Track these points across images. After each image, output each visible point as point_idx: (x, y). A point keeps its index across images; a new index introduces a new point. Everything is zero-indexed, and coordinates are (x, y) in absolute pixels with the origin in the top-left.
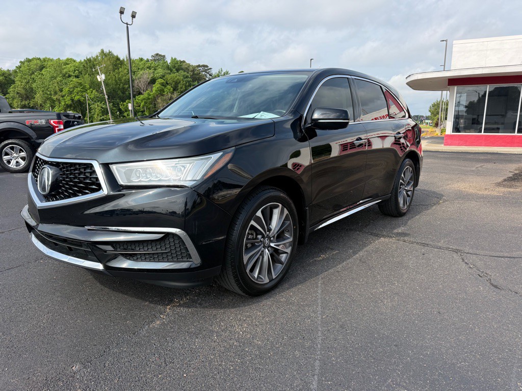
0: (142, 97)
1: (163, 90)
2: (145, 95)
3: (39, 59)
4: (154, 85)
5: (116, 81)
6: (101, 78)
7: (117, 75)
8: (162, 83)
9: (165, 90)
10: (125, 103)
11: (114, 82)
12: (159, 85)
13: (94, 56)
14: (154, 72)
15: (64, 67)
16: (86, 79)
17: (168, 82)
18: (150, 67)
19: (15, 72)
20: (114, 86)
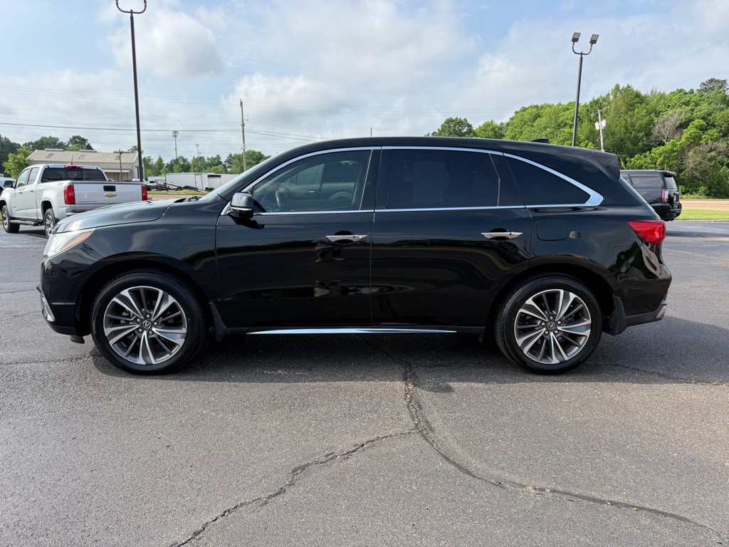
0: (662, 148)
1: (700, 136)
2: (668, 146)
3: (537, 106)
4: (685, 130)
5: (627, 129)
6: (600, 125)
7: (629, 120)
8: (701, 126)
9: (703, 137)
10: (633, 159)
11: (623, 129)
12: (693, 130)
13: (604, 95)
14: (693, 110)
15: (563, 113)
16: (584, 129)
17: (716, 124)
18: (689, 101)
19: (508, 124)
20: (622, 136)
